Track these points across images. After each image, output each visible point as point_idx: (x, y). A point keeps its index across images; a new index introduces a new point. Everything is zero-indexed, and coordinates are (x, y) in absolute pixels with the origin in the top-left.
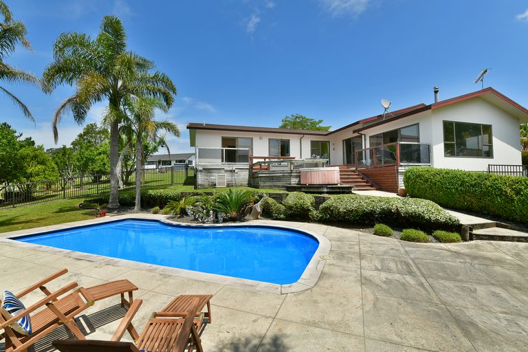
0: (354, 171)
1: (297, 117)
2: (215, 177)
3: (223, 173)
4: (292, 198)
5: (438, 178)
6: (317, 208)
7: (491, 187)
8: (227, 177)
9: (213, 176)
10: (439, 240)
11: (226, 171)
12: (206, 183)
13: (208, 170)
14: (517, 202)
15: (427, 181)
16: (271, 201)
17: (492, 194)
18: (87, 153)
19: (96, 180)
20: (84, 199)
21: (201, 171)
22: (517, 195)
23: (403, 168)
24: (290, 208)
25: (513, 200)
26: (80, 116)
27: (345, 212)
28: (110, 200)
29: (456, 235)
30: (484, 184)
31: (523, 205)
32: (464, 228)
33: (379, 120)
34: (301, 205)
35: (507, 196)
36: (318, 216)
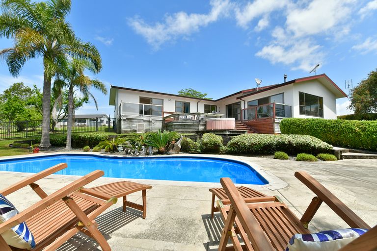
0: (240, 123)
1: (189, 90)
2: (135, 125)
3: (142, 123)
4: (206, 137)
5: (308, 123)
6: (225, 145)
7: (345, 127)
8: (145, 126)
9: (134, 124)
10: (324, 159)
11: (145, 121)
12: (128, 130)
13: (130, 120)
14: (363, 136)
15: (299, 126)
16: (189, 140)
17: (345, 132)
18: (15, 104)
19: (21, 129)
20: (14, 141)
21: (124, 120)
22: (363, 132)
23: (278, 120)
24: (206, 144)
25: (360, 135)
26: (14, 70)
27: (250, 146)
28: (42, 141)
29: (333, 157)
30: (341, 126)
31: (368, 137)
32: (337, 152)
33: (254, 92)
34: (214, 142)
35: (356, 133)
36: (227, 150)
